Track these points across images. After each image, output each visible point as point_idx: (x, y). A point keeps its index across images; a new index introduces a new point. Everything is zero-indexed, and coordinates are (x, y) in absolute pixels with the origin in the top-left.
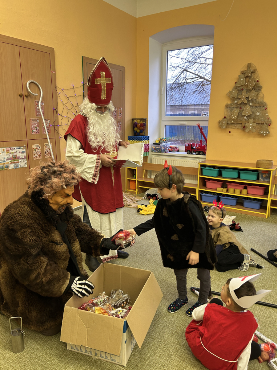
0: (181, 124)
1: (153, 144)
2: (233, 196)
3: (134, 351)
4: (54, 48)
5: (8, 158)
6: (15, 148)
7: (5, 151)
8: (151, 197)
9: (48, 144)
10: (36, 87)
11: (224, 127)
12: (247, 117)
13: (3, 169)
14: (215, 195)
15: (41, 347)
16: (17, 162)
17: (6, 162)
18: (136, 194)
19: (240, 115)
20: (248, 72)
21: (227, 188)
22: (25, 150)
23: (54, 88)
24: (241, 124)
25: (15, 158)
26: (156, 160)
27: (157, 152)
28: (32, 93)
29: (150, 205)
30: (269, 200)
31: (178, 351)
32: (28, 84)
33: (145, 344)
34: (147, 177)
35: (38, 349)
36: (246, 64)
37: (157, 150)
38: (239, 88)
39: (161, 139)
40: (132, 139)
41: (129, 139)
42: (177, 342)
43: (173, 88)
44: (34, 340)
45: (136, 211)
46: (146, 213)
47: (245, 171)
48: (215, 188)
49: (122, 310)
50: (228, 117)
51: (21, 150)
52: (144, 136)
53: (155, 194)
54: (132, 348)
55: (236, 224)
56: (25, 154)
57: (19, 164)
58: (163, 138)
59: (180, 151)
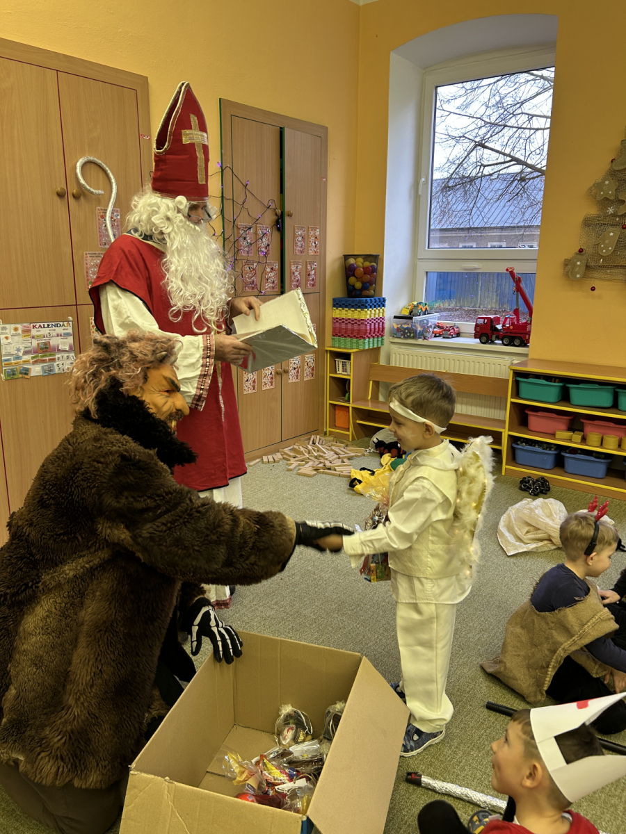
0: (465, 269)
1: (395, 317)
2: (598, 455)
4: (147, 78)
5: (27, 349)
6: (46, 326)
7: (20, 331)
8: (386, 450)
10: (101, 174)
11: (578, 276)
13: (15, 377)
14: (550, 450)
16: (51, 360)
17: (23, 359)
18: (351, 440)
19: (622, 245)
21: (582, 431)
22: (70, 330)
23: (146, 177)
24: (624, 267)
25: (46, 350)
26: (401, 358)
27: (405, 338)
28: (88, 187)
29: (382, 470)
32: (78, 165)
34: (378, 399)
37: (404, 332)
38: (621, 175)
39: (415, 306)
40: (343, 304)
41: (334, 306)
43: (449, 187)
45: (345, 484)
48: (550, 432)
50: (589, 250)
51: (60, 330)
52: (372, 297)
56: (70, 340)
57: (55, 364)
58: (420, 303)
59: (461, 334)
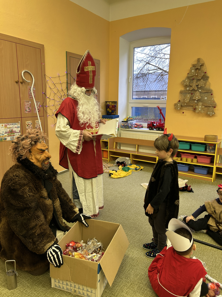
0: (144, 106)
1: (122, 121)
2: (186, 164)
3: (106, 289)
4: (44, 45)
5: (6, 132)
6: (12, 124)
7: (4, 126)
8: (120, 164)
9: (38, 121)
10: (29, 75)
11: (179, 109)
12: (197, 101)
13: (2, 141)
15: (30, 285)
16: (13, 135)
17: (5, 135)
18: (108, 161)
19: (192, 99)
20: (198, 65)
21: (181, 157)
22: (19, 126)
23: (43, 77)
24: (192, 106)
25: (12, 132)
26: (124, 134)
27: (125, 128)
28: (26, 80)
29: (119, 170)
30: (215, 167)
31: (141, 289)
32: (23, 73)
33: (114, 284)
34: (117, 148)
35: (28, 287)
36: (196, 58)
37: (125, 126)
38: (191, 78)
39: (128, 118)
40: (106, 117)
42: (140, 282)
43: (138, 77)
44: (25, 279)
45: (108, 175)
46: (116, 177)
47: (195, 144)
49: (96, 255)
50: (182, 101)
51: (16, 126)
52: (115, 115)
53: (123, 162)
54: (104, 286)
55: (188, 187)
56: (19, 129)
58: (130, 117)
59: (143, 127)
